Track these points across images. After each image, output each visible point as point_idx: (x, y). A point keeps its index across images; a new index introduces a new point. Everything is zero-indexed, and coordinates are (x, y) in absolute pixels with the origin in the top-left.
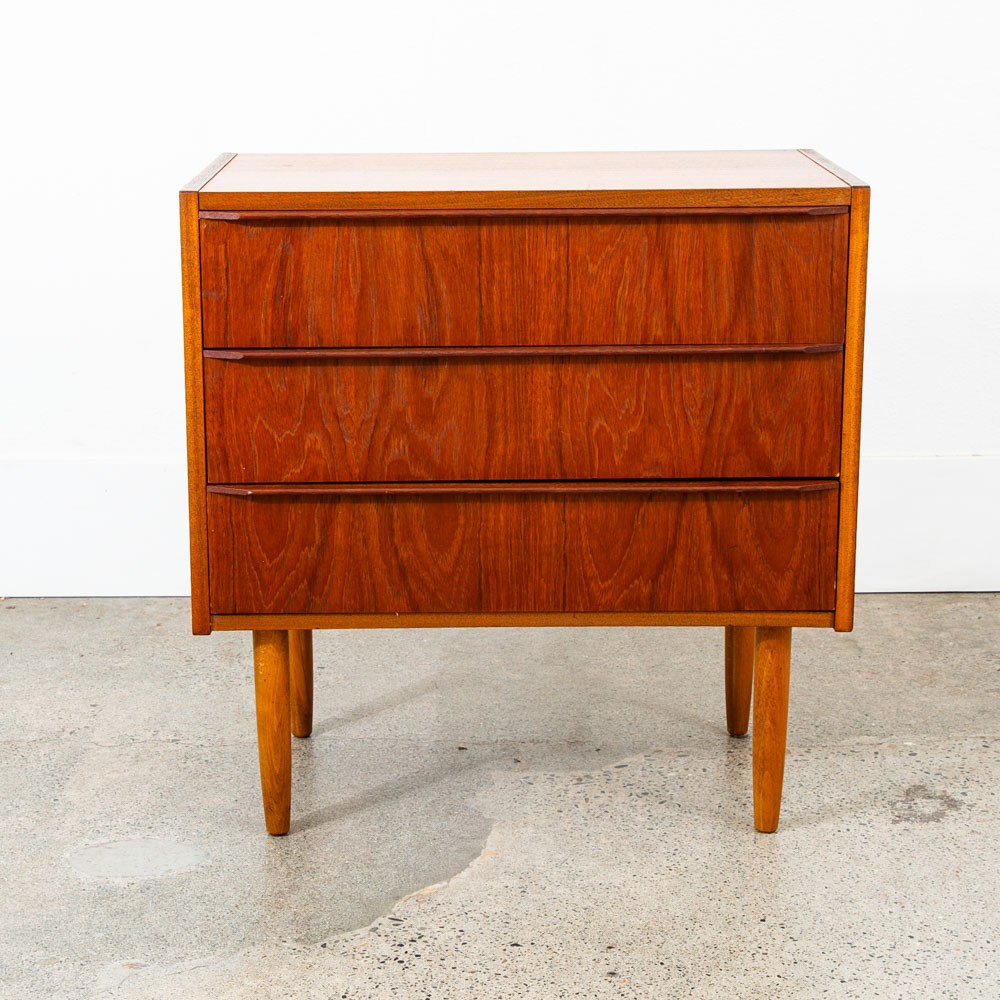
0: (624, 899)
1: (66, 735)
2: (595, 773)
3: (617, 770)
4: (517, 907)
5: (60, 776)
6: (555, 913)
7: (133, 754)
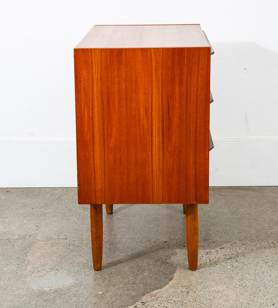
0: (224, 296)
1: (27, 237)
2: (213, 251)
3: (220, 249)
4: (186, 299)
5: (25, 251)
6: (199, 301)
7: (51, 244)
